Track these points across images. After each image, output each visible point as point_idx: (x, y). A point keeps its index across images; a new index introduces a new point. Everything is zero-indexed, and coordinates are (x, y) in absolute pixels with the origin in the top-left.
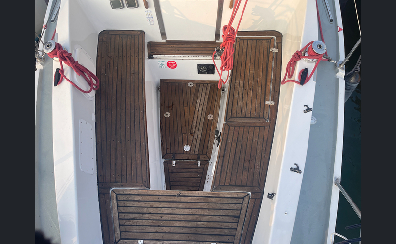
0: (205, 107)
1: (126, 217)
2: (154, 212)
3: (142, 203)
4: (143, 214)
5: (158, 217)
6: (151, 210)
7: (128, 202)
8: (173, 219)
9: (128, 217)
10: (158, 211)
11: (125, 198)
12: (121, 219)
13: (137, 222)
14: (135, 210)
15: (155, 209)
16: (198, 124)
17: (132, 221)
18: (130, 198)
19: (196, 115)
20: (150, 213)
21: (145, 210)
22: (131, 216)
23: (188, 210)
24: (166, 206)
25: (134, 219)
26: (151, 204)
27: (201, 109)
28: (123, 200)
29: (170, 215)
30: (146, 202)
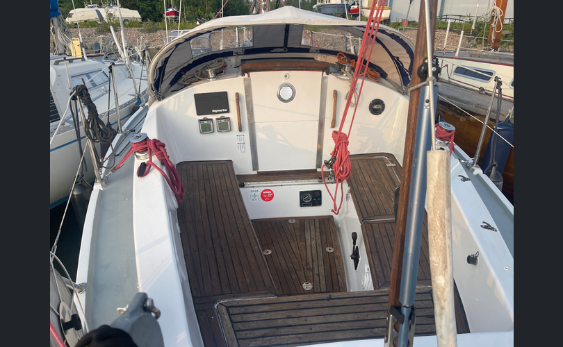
0: (319, 241)
1: (249, 336)
2: (295, 323)
3: (272, 314)
4: (277, 328)
5: (306, 330)
6: (290, 322)
7: (248, 316)
8: (331, 329)
9: (252, 336)
10: (302, 321)
11: (242, 310)
12: (240, 339)
13: (269, 340)
14: (263, 325)
15: (296, 320)
16: (315, 258)
17: (260, 339)
18: (250, 309)
19: (309, 249)
20: (289, 326)
21: (280, 322)
22: (258, 333)
23: (350, 315)
24: (313, 314)
25: (263, 336)
26: (288, 314)
27: (314, 242)
28: (239, 314)
29: (324, 325)
30: (278, 312)
